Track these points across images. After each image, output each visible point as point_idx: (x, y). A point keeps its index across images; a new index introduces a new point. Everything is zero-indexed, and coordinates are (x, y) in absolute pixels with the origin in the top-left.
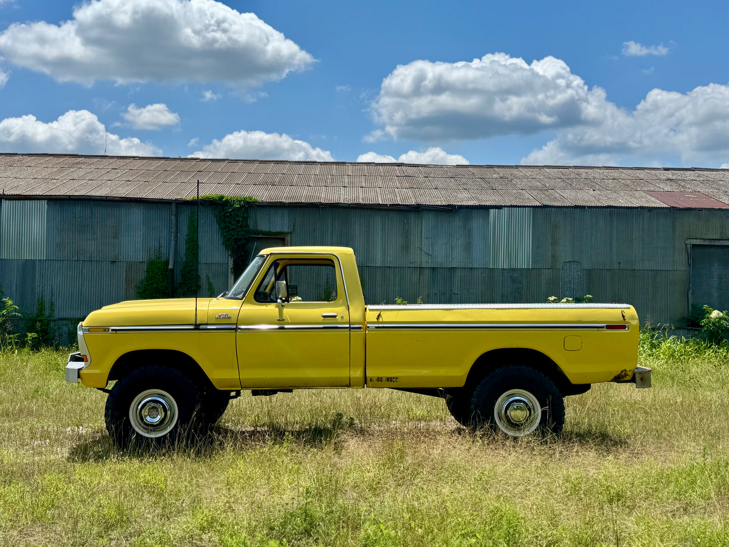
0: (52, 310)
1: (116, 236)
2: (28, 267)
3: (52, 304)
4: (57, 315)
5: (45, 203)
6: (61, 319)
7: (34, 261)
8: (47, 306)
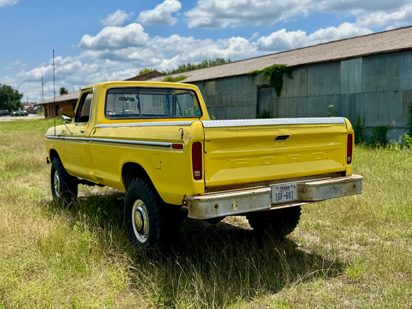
0: (364, 122)
1: (397, 75)
2: (353, 97)
3: (364, 119)
4: (366, 125)
5: (361, 60)
6: (368, 128)
7: (355, 94)
8: (362, 119)
